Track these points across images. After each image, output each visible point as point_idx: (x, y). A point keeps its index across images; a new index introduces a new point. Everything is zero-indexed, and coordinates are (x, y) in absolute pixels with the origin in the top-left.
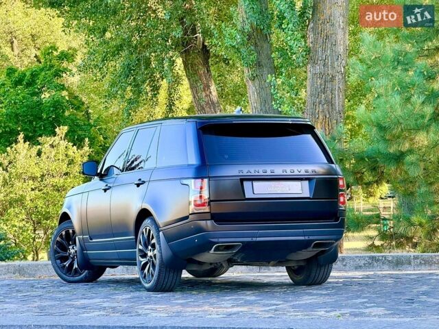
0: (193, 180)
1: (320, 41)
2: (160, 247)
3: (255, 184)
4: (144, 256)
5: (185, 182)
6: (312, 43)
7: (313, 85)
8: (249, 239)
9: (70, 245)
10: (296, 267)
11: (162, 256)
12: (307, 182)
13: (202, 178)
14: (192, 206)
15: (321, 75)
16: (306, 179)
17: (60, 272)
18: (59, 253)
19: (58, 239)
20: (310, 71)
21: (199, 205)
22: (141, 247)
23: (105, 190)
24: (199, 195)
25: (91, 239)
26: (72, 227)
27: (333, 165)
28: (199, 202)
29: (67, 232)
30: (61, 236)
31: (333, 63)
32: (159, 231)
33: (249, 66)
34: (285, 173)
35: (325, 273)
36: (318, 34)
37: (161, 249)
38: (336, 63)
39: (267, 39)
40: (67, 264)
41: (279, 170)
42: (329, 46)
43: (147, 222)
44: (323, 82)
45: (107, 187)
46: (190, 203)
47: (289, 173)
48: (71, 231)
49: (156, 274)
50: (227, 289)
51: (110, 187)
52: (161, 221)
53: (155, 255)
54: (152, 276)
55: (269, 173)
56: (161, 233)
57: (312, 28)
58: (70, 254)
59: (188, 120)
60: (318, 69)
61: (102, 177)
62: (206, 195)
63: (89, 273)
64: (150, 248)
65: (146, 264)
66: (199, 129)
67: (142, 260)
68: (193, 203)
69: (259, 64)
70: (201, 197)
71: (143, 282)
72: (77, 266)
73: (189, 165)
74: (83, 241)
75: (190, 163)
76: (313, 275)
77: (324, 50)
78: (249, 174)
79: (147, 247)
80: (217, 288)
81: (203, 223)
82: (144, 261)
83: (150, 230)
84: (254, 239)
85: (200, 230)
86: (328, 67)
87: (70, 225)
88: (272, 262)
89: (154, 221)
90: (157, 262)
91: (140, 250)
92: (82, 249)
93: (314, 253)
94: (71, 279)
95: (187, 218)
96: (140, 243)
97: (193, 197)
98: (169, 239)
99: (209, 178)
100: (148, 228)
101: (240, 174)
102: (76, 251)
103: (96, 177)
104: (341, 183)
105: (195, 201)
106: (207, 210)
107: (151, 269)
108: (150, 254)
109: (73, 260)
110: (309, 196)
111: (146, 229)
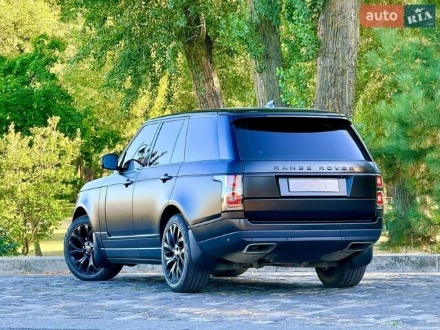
0: (226, 176)
1: (331, 33)
2: (189, 245)
3: (291, 181)
4: (170, 254)
5: (217, 178)
6: (322, 35)
7: (322, 79)
8: (284, 239)
9: (86, 241)
10: (327, 269)
11: (191, 255)
12: (344, 180)
13: (235, 174)
14: (225, 204)
15: (331, 69)
16: (343, 177)
17: (74, 270)
18: (74, 249)
19: (73, 234)
20: (320, 64)
21: (232, 203)
22: (166, 245)
23: (127, 185)
24: (231, 192)
25: (110, 236)
26: (89, 223)
27: (371, 163)
28: (231, 200)
29: (83, 228)
30: (76, 232)
31: (343, 56)
32: (188, 229)
33: (256, 58)
34: (322, 171)
35: (358, 275)
36: (329, 26)
37: (189, 248)
38: (347, 57)
39: (275, 30)
40: (82, 261)
41: (315, 167)
42: (340, 39)
43: (174, 220)
44: (333, 76)
45: (129, 182)
46: (222, 200)
47: (326, 170)
48: (86, 227)
49: (183, 274)
50: (255, 290)
51: (132, 182)
52: (190, 219)
53: (183, 255)
54: (179, 276)
55: (305, 170)
56: (190, 231)
57: (323, 20)
58: (85, 251)
59: (220, 113)
60: (329, 62)
61: (122, 171)
62: (239, 191)
63: (105, 271)
64: (176, 246)
65: (172, 263)
66: (232, 123)
67: (167, 258)
68: (225, 200)
69: (267, 57)
70: (233, 194)
71: (168, 282)
72: (92, 264)
73: (221, 161)
74: (99, 238)
75: (222, 158)
76: (345, 276)
77: (335, 43)
78: (285, 171)
79: (173, 246)
80: (245, 289)
81: (236, 221)
82: (170, 260)
83: (177, 228)
84: (289, 239)
85: (233, 228)
86: (338, 61)
87: (86, 220)
88: (304, 263)
89: (183, 219)
90: (185, 262)
91: (165, 248)
92: (99, 245)
93: (347, 255)
94: (86, 276)
95: (219, 215)
96: (166, 240)
97: (226, 194)
98: (199, 237)
99: (243, 174)
100: (175, 226)
101: (274, 171)
102: (92, 248)
103: (115, 171)
104: (379, 181)
105: (228, 198)
106: (241, 208)
107: (178, 268)
108: (176, 252)
109: (89, 257)
110: (346, 194)
111: (173, 226)
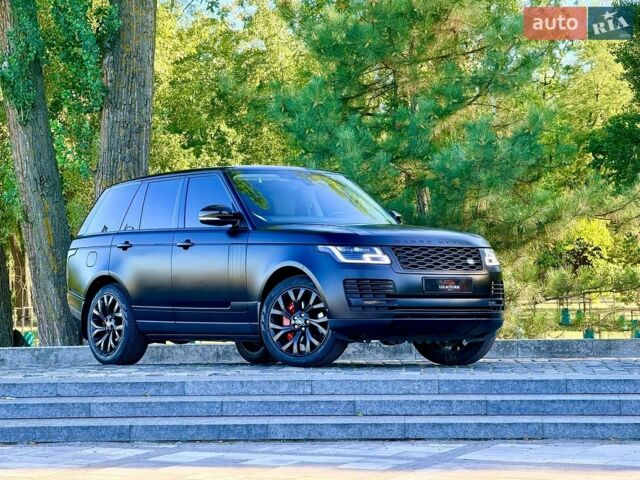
1: (124, 80)
6: (111, 81)
15: (125, 124)
31: (140, 109)
33: (22, 106)
36: (121, 70)
38: (144, 110)
42: (137, 87)
44: (127, 133)
57: (113, 62)
60: (121, 115)
77: (130, 92)
86: (134, 114)
